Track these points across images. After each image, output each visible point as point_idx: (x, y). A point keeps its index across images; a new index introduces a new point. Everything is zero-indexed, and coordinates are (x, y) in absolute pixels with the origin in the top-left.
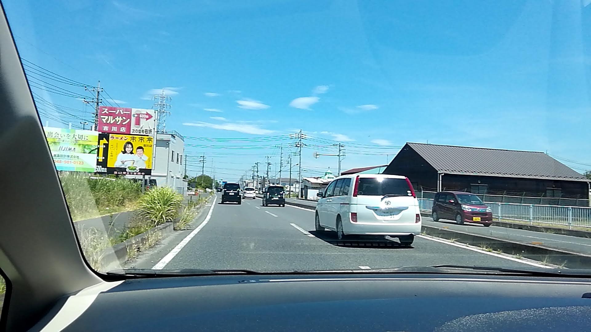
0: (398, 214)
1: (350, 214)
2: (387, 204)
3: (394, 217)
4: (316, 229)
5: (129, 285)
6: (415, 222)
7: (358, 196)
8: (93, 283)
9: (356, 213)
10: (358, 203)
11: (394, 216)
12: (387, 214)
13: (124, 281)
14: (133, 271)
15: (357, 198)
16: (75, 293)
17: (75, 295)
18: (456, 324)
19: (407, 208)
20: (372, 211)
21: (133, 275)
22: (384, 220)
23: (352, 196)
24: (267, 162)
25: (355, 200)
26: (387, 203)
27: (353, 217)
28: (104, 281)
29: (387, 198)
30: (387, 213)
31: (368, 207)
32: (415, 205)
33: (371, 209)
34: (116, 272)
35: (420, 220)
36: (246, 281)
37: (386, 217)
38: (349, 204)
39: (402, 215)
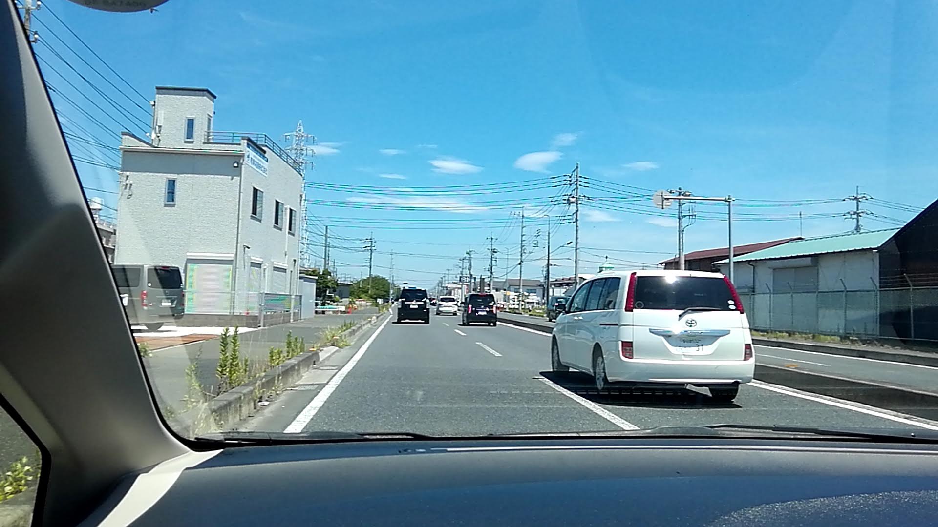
0: (710, 344)
1: (620, 343)
2: (689, 325)
3: (703, 350)
4: (553, 369)
5: (230, 456)
6: (743, 358)
7: (634, 310)
8: (174, 453)
9: (632, 342)
10: (634, 324)
11: (704, 347)
12: (690, 344)
13: (222, 450)
14: (236, 436)
15: (633, 314)
16: (147, 470)
17: (147, 472)
18: (737, 519)
19: (727, 333)
20: (662, 338)
21: (237, 442)
22: (684, 355)
23: (624, 310)
24: (490, 248)
25: (628, 317)
26: (691, 323)
27: (626, 350)
28: (192, 451)
29: (690, 313)
30: (690, 342)
31: (653, 331)
32: (742, 328)
33: (659, 335)
34: (210, 437)
35: (751, 356)
36: (410, 451)
37: (688, 349)
38: (616, 325)
39: (719, 346)
